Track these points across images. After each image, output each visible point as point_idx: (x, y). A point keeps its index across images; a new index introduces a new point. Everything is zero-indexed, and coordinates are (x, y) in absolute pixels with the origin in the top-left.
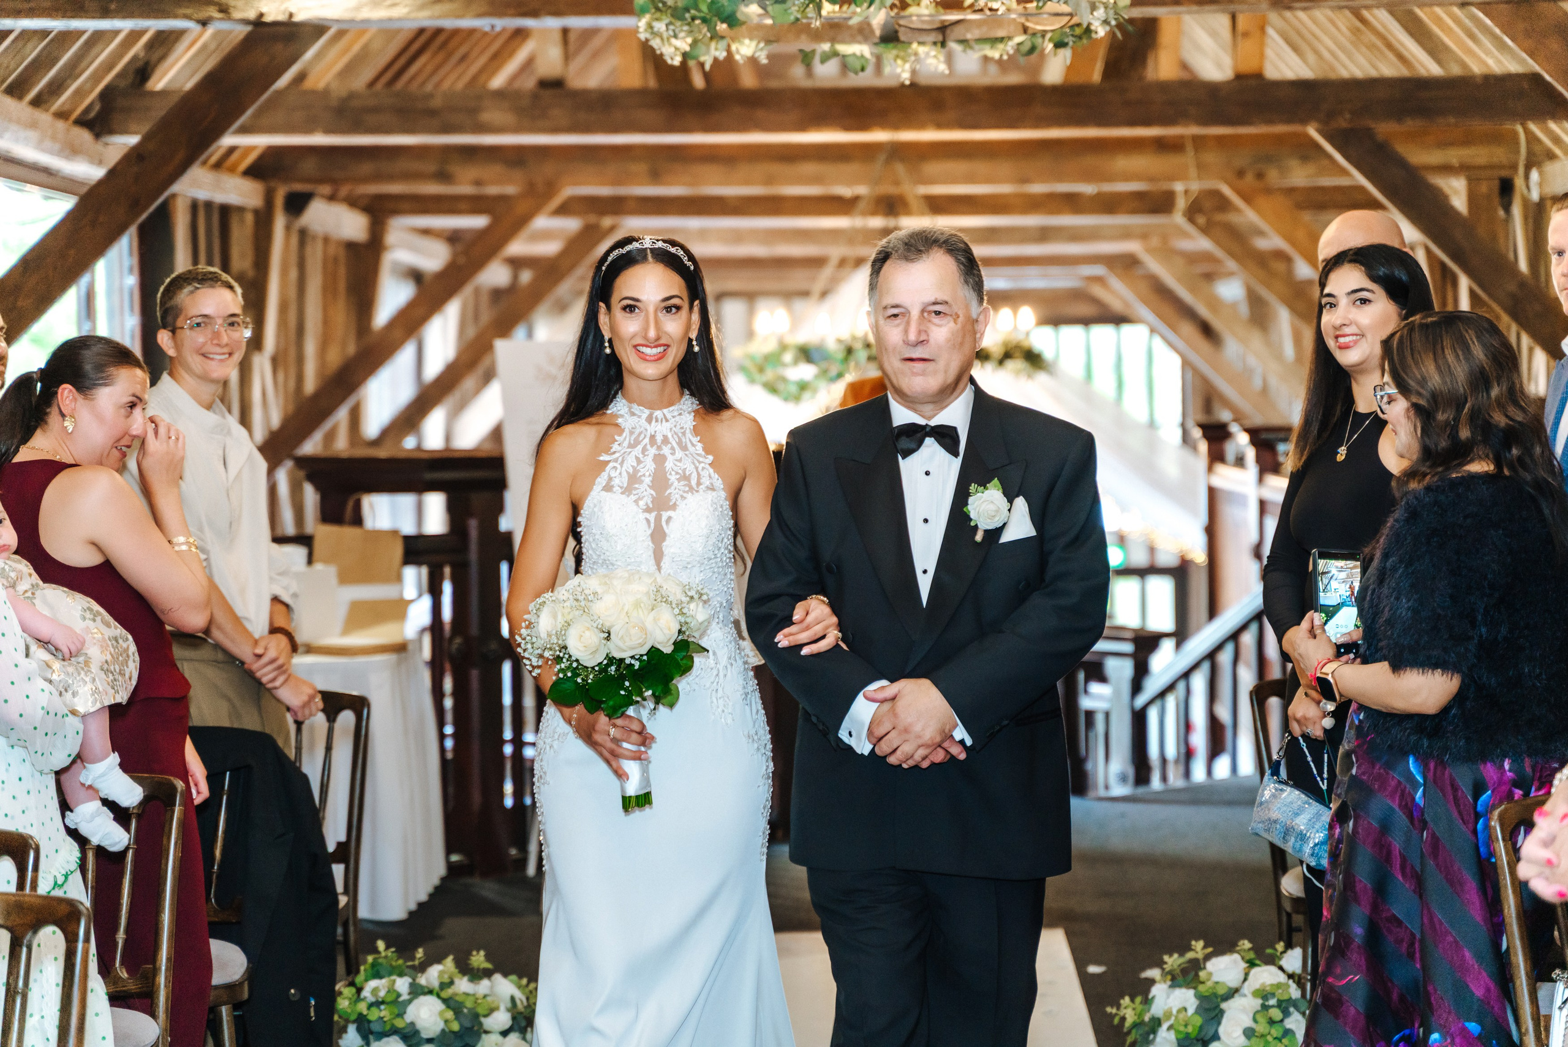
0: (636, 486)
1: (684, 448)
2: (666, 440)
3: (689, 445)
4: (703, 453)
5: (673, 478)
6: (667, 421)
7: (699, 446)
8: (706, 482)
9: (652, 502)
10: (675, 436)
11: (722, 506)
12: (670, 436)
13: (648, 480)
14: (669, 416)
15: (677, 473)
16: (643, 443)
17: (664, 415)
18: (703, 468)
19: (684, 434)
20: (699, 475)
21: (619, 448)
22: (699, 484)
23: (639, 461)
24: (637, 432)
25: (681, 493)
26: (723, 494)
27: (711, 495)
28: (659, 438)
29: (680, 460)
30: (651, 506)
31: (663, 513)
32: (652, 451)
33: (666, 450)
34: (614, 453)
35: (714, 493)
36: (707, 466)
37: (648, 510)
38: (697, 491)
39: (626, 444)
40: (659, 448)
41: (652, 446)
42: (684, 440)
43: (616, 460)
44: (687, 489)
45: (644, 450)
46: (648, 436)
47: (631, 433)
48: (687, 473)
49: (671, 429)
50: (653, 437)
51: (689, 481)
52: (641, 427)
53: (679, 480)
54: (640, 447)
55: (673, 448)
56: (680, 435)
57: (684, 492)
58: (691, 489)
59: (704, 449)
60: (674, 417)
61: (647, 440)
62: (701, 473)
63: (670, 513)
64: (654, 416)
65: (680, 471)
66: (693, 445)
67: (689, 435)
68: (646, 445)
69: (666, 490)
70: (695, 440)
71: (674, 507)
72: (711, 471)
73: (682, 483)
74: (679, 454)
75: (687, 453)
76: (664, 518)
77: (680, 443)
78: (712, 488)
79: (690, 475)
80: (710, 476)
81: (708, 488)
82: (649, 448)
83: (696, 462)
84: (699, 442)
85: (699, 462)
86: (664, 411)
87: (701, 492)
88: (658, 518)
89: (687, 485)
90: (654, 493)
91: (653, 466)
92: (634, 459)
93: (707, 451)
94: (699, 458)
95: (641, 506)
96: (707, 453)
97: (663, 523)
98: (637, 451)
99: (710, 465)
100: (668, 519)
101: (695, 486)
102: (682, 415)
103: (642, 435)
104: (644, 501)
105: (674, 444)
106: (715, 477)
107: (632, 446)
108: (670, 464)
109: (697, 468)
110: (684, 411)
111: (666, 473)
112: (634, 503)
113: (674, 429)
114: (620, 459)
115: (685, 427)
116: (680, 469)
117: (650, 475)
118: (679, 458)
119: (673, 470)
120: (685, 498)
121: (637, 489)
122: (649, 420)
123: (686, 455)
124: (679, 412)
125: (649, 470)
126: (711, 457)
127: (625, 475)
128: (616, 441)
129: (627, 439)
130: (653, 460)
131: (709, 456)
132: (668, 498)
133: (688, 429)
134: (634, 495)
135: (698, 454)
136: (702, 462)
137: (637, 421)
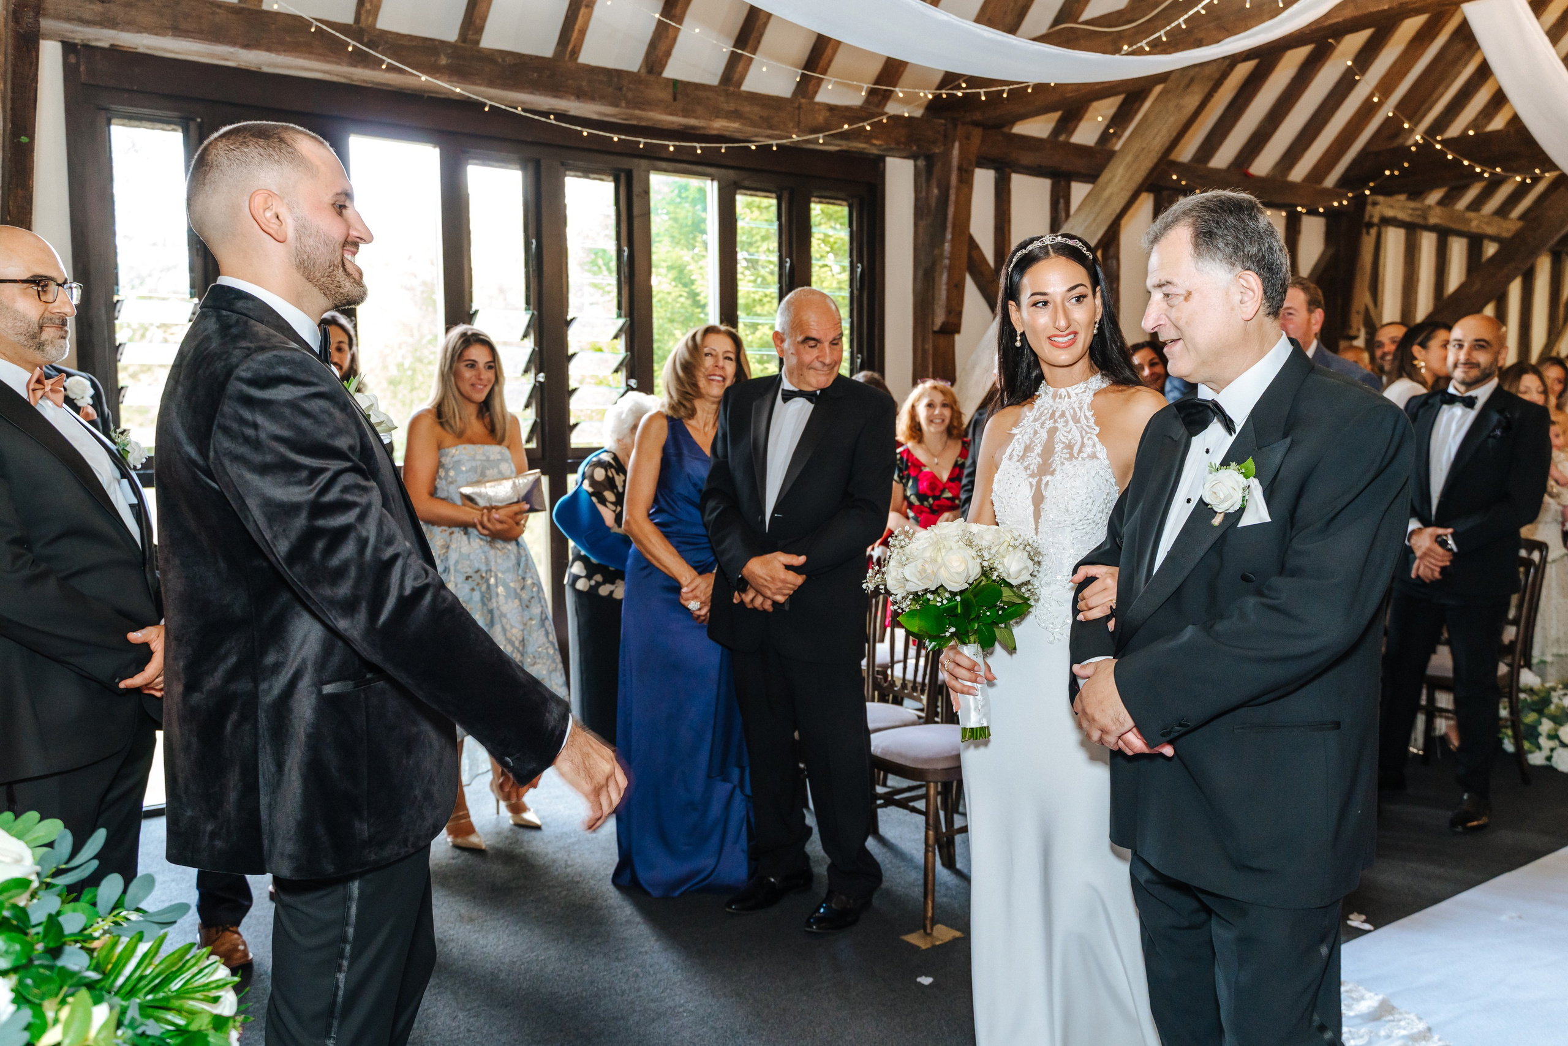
0: (1029, 454)
1: (1077, 421)
2: (1063, 415)
3: (1083, 418)
4: (1093, 425)
5: (1058, 447)
6: (1069, 397)
7: (1092, 420)
8: (1088, 450)
9: (1038, 468)
10: (1071, 411)
12: (1068, 411)
13: (1038, 449)
14: (1072, 393)
15: (1063, 443)
16: (1043, 418)
17: (1068, 392)
18: (1089, 438)
19: (1081, 409)
20: (1083, 443)
22: (1080, 451)
23: (1036, 432)
24: (1042, 409)
25: (1062, 460)
27: (1090, 462)
28: (1057, 415)
29: (1070, 432)
30: (1036, 471)
31: (1044, 478)
32: (1049, 424)
33: (1060, 424)
34: (1022, 427)
35: (1092, 461)
36: (1094, 436)
37: (1032, 475)
38: (1076, 458)
39: (1031, 419)
40: (1055, 421)
41: (1050, 420)
42: (1079, 414)
43: (1021, 433)
44: (1068, 456)
45: (1043, 423)
46: (1050, 411)
47: (1039, 408)
48: (1073, 442)
49: (1071, 405)
50: (1054, 413)
51: (1072, 449)
52: (1048, 403)
53: (1063, 449)
54: (1040, 421)
55: (1067, 422)
56: (1077, 409)
57: (1065, 459)
58: (1072, 457)
59: (1095, 422)
60: (1076, 394)
61: (1048, 416)
62: (1086, 442)
63: (1048, 478)
65: (1067, 441)
66: (1086, 418)
67: (1085, 409)
68: (1046, 419)
69: (1051, 458)
70: (1089, 414)
71: (1052, 473)
72: (1096, 439)
73: (1065, 451)
74: (1071, 425)
75: (1078, 425)
76: (1044, 482)
77: (1075, 416)
78: (1093, 456)
79: (1074, 444)
80: (1094, 446)
81: (1089, 456)
82: (1047, 422)
83: (1084, 433)
84: (1093, 415)
85: (1087, 433)
86: (1069, 389)
87: (1080, 459)
88: (1039, 483)
89: (1069, 453)
90: (1040, 460)
91: (1046, 436)
92: (1032, 432)
93: (1097, 423)
94: (1088, 429)
95: (1028, 472)
96: (1097, 425)
97: (1043, 486)
98: (1038, 424)
99: (1097, 435)
100: (1047, 483)
101: (1076, 455)
102: (1084, 392)
103: (1046, 411)
104: (1032, 467)
105: (1070, 419)
106: (1099, 446)
107: (1035, 420)
108: (1060, 435)
109: (1083, 438)
110: (1088, 389)
111: (1055, 443)
112: (1023, 469)
113: (1073, 404)
114: (1023, 432)
115: (1084, 403)
116: (1067, 439)
117: (1041, 445)
118: (1069, 430)
119: (1061, 440)
120: (1064, 464)
121: (1029, 457)
122: (1054, 398)
123: (1076, 426)
124: (1083, 389)
125: (1042, 441)
126: (1098, 429)
127: (1023, 445)
128: (1027, 417)
129: (1034, 414)
130: (1048, 432)
131: (1097, 427)
132: (1051, 465)
133: (1087, 404)
134: (1026, 462)
135: (1088, 426)
136: (1090, 433)
137: (1046, 399)
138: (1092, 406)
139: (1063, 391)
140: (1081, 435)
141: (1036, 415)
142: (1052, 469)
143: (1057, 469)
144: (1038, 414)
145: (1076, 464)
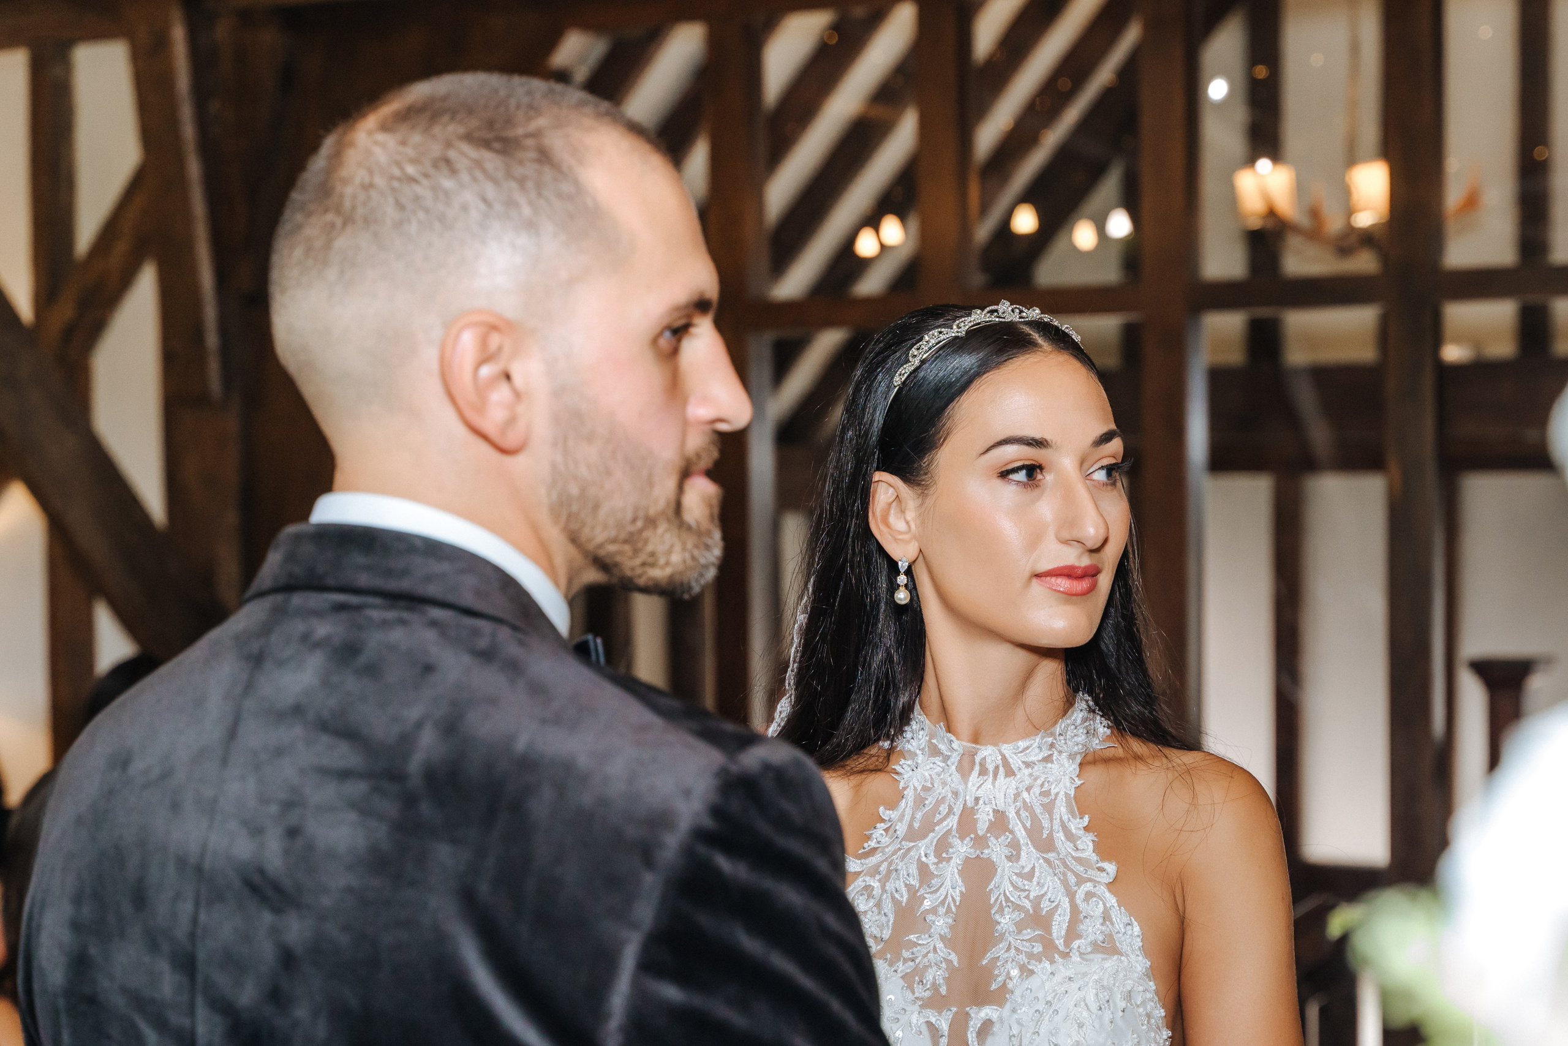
0: (912, 937)
1: (1045, 845)
2: (1000, 822)
3: (1060, 836)
4: (1094, 857)
5: (1006, 921)
6: (1010, 773)
7: (1087, 843)
8: (1092, 930)
9: (948, 980)
10: (1023, 814)
11: (1129, 996)
12: (1011, 814)
13: (941, 924)
14: (1015, 762)
15: (1018, 908)
16: (940, 830)
17: (1004, 758)
18: (1089, 895)
19: (1049, 808)
20: (1075, 909)
21: (885, 840)
22: (1072, 934)
23: (924, 871)
24: (930, 801)
25: (1023, 958)
26: (1140, 963)
27: (1104, 967)
28: (984, 817)
29: (1030, 876)
30: (943, 990)
31: (972, 1011)
32: (962, 849)
33: (997, 850)
34: (874, 851)
35: (1111, 963)
36: (1102, 890)
37: (936, 1002)
38: (1066, 955)
39: (901, 829)
40: (980, 842)
41: (962, 838)
42: (1046, 824)
43: (874, 871)
44: (1038, 948)
45: (942, 848)
46: (958, 809)
47: (920, 802)
48: (1045, 906)
49: (1017, 795)
50: (968, 817)
51: (1047, 928)
52: (944, 784)
53: (1020, 926)
54: (933, 837)
55: (1015, 845)
56: (1038, 810)
57: (1031, 956)
58: (1049, 946)
59: (1097, 848)
60: (1028, 765)
61: (953, 822)
62: (1082, 906)
63: (988, 1012)
64: (978, 759)
65: (1027, 904)
66: (1070, 836)
67: (1061, 809)
68: (949, 832)
69: (985, 952)
70: (1077, 825)
71: (999, 997)
72: (1112, 901)
73: (1028, 933)
74: (1029, 856)
75: (1051, 856)
76: (975, 1024)
77: (1034, 832)
78: (1108, 947)
79: (1052, 912)
80: (1106, 917)
81: (1097, 947)
82: (956, 842)
83: (1072, 879)
84: (1086, 829)
85: (1081, 881)
86: (1007, 749)
87: (1075, 958)
88: (959, 1025)
89: (1040, 939)
90: (954, 957)
91: (961, 887)
92: (914, 870)
93: (1103, 851)
94: (1080, 869)
95: (920, 992)
96: (1103, 859)
97: (971, 1036)
98: (924, 848)
99: (1110, 886)
100: (986, 1027)
101: (1060, 943)
102: (1048, 759)
103: (944, 809)
104: (929, 977)
105: (1021, 834)
106: (1119, 917)
107: (913, 835)
108: (1003, 883)
109: (1071, 895)
110: (1060, 752)
111: (991, 907)
112: (901, 982)
113: (1025, 795)
114: (883, 868)
115: (1053, 792)
116: (1027, 897)
117: (949, 909)
118: (1027, 870)
119: (1007, 899)
120: (1032, 972)
121: (916, 945)
122: (964, 771)
123: (1047, 861)
124: (1046, 753)
125: (950, 898)
126: (1111, 868)
127: (888, 906)
128: (883, 821)
129: (907, 818)
130: (960, 873)
131: (1106, 865)
132: (987, 974)
133: (1062, 795)
134: (905, 961)
135: (1079, 860)
136: (1090, 880)
137: (939, 769)
138: (1080, 802)
139: (988, 753)
140: (1065, 883)
141: (913, 818)
142: (994, 987)
143: (1010, 985)
144: (919, 815)
145: (1070, 973)
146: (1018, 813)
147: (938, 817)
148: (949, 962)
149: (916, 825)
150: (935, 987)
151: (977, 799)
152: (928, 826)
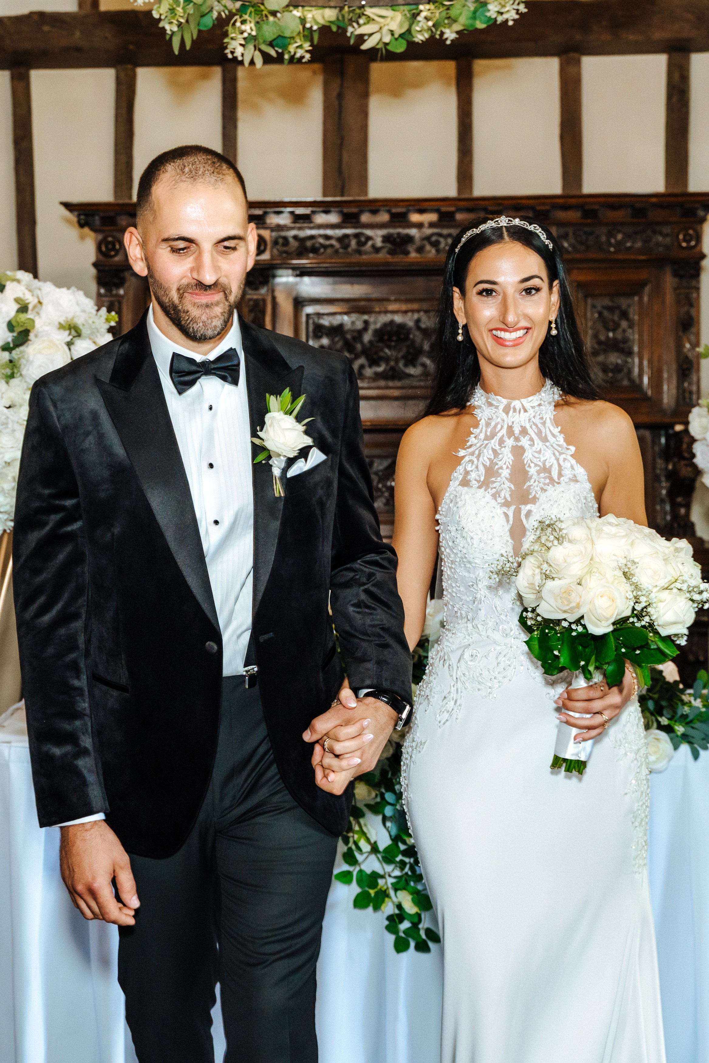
0: (493, 479)
1: (545, 440)
2: (524, 431)
3: (549, 436)
4: (565, 444)
5: (532, 471)
6: (525, 411)
7: (561, 438)
8: (568, 473)
9: (511, 495)
10: (534, 427)
12: (528, 427)
13: (505, 473)
14: (527, 406)
15: (536, 465)
16: (500, 435)
17: (523, 405)
18: (565, 460)
19: (544, 423)
20: (560, 466)
21: (475, 442)
22: (560, 475)
23: (495, 452)
24: (494, 423)
25: (541, 485)
26: (587, 486)
27: (574, 487)
28: (517, 430)
29: (540, 452)
30: (509, 499)
31: (522, 507)
32: (510, 442)
33: (524, 442)
34: (470, 446)
35: (577, 485)
36: (569, 458)
37: (506, 504)
38: (559, 483)
39: (482, 436)
40: (517, 439)
41: (509, 438)
42: (544, 431)
43: (472, 454)
44: (547, 481)
45: (501, 442)
46: (505, 427)
47: (488, 424)
48: (548, 465)
49: (530, 420)
50: (510, 430)
51: (550, 473)
52: (497, 418)
53: (539, 473)
54: (497, 439)
55: (532, 440)
56: (540, 425)
57: (545, 484)
58: (551, 479)
59: (566, 440)
60: (533, 407)
61: (504, 431)
62: (563, 464)
63: (529, 507)
64: (512, 406)
65: (541, 464)
66: (554, 435)
67: (549, 426)
68: (503, 436)
69: (525, 483)
70: (556, 431)
71: (534, 500)
72: (573, 462)
73: (542, 475)
74: (539, 445)
75: (548, 444)
76: (523, 513)
77: (539, 433)
78: (575, 480)
79: (551, 466)
80: (572, 467)
81: (571, 480)
82: (507, 440)
83: (557, 454)
84: (560, 432)
85: (561, 454)
86: (524, 401)
87: (563, 484)
88: (517, 513)
89: (547, 477)
90: (512, 486)
91: (511, 458)
92: (491, 452)
93: (568, 441)
94: (559, 449)
95: (499, 500)
96: (568, 444)
97: (523, 517)
98: (494, 443)
99: (572, 456)
100: (529, 513)
101: (556, 479)
103: (499, 426)
104: (502, 495)
105: (534, 436)
106: (577, 468)
107: (488, 438)
108: (529, 455)
109: (558, 460)
110: (544, 402)
111: (525, 465)
112: (491, 497)
113: (533, 419)
114: (477, 452)
115: (544, 418)
116: (540, 461)
117: (507, 467)
118: (538, 450)
119: (532, 462)
120: (546, 490)
121: (494, 482)
122: (507, 410)
123: (546, 446)
124: (539, 402)
125: (507, 463)
126: (573, 449)
127: (481, 468)
128: (473, 434)
129: (484, 431)
130: (511, 452)
131: (570, 447)
132: (528, 492)
133: (548, 419)
134: (492, 489)
135: (558, 445)
136: (564, 453)
137: (494, 412)
138: (556, 422)
139: (516, 403)
141: (486, 431)
142: (530, 497)
143: (537, 496)
144: (489, 430)
145: (562, 489)
146: (531, 427)
147: (497, 430)
148: (510, 488)
149: (488, 434)
150: (505, 498)
151: (513, 422)
152: (493, 435)
